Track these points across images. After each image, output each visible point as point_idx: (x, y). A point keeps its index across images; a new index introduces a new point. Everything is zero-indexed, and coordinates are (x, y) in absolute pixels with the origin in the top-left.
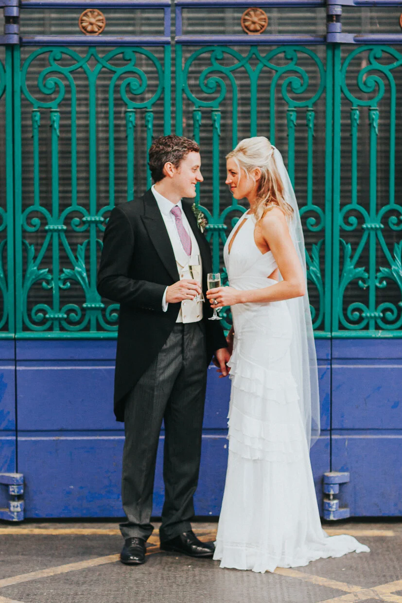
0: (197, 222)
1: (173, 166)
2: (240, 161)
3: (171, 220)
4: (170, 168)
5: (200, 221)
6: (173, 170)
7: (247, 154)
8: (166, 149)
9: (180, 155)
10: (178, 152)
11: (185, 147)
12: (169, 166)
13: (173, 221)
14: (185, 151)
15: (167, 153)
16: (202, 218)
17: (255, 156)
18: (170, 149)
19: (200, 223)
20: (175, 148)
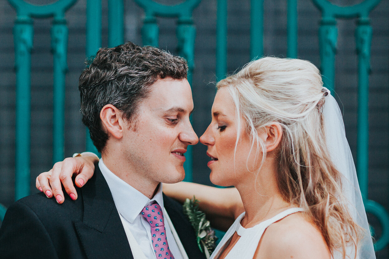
0: (195, 237)
1: (118, 113)
2: (241, 96)
3: (144, 232)
4: (114, 117)
5: (202, 235)
6: (120, 121)
7: (262, 85)
8: (103, 75)
9: (133, 88)
10: (128, 81)
11: (146, 68)
12: (109, 113)
13: (147, 236)
14: (144, 77)
15: (104, 84)
16: (206, 229)
17: (278, 95)
18: (110, 74)
19: (204, 239)
20: (123, 70)
